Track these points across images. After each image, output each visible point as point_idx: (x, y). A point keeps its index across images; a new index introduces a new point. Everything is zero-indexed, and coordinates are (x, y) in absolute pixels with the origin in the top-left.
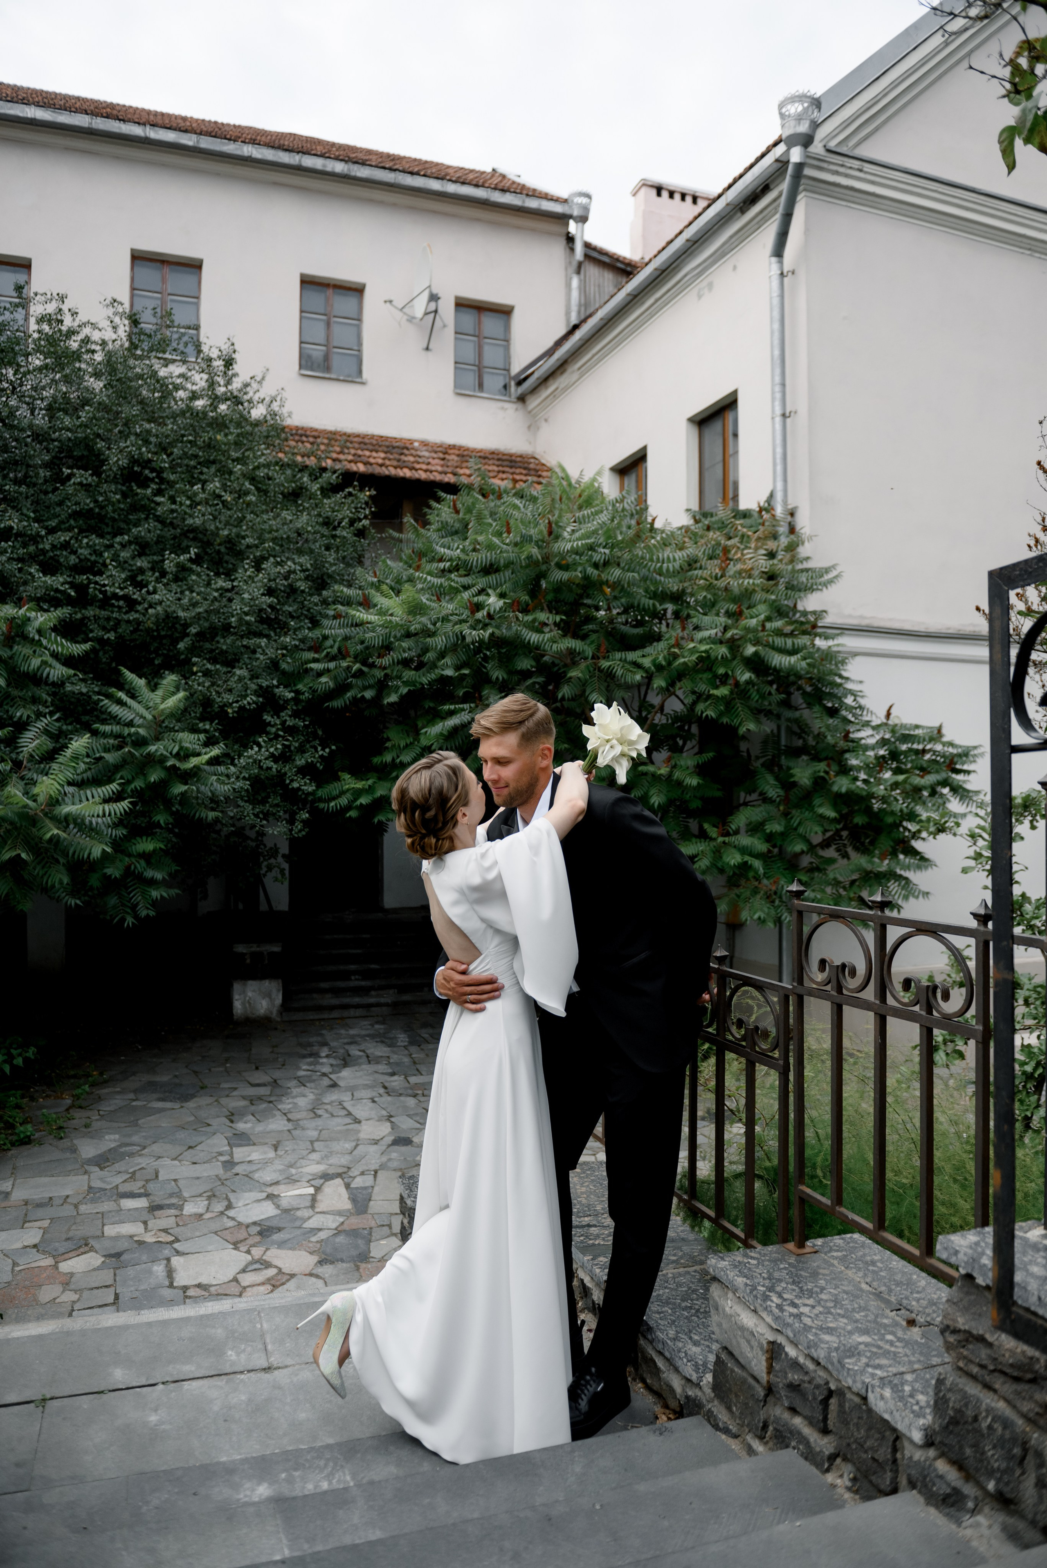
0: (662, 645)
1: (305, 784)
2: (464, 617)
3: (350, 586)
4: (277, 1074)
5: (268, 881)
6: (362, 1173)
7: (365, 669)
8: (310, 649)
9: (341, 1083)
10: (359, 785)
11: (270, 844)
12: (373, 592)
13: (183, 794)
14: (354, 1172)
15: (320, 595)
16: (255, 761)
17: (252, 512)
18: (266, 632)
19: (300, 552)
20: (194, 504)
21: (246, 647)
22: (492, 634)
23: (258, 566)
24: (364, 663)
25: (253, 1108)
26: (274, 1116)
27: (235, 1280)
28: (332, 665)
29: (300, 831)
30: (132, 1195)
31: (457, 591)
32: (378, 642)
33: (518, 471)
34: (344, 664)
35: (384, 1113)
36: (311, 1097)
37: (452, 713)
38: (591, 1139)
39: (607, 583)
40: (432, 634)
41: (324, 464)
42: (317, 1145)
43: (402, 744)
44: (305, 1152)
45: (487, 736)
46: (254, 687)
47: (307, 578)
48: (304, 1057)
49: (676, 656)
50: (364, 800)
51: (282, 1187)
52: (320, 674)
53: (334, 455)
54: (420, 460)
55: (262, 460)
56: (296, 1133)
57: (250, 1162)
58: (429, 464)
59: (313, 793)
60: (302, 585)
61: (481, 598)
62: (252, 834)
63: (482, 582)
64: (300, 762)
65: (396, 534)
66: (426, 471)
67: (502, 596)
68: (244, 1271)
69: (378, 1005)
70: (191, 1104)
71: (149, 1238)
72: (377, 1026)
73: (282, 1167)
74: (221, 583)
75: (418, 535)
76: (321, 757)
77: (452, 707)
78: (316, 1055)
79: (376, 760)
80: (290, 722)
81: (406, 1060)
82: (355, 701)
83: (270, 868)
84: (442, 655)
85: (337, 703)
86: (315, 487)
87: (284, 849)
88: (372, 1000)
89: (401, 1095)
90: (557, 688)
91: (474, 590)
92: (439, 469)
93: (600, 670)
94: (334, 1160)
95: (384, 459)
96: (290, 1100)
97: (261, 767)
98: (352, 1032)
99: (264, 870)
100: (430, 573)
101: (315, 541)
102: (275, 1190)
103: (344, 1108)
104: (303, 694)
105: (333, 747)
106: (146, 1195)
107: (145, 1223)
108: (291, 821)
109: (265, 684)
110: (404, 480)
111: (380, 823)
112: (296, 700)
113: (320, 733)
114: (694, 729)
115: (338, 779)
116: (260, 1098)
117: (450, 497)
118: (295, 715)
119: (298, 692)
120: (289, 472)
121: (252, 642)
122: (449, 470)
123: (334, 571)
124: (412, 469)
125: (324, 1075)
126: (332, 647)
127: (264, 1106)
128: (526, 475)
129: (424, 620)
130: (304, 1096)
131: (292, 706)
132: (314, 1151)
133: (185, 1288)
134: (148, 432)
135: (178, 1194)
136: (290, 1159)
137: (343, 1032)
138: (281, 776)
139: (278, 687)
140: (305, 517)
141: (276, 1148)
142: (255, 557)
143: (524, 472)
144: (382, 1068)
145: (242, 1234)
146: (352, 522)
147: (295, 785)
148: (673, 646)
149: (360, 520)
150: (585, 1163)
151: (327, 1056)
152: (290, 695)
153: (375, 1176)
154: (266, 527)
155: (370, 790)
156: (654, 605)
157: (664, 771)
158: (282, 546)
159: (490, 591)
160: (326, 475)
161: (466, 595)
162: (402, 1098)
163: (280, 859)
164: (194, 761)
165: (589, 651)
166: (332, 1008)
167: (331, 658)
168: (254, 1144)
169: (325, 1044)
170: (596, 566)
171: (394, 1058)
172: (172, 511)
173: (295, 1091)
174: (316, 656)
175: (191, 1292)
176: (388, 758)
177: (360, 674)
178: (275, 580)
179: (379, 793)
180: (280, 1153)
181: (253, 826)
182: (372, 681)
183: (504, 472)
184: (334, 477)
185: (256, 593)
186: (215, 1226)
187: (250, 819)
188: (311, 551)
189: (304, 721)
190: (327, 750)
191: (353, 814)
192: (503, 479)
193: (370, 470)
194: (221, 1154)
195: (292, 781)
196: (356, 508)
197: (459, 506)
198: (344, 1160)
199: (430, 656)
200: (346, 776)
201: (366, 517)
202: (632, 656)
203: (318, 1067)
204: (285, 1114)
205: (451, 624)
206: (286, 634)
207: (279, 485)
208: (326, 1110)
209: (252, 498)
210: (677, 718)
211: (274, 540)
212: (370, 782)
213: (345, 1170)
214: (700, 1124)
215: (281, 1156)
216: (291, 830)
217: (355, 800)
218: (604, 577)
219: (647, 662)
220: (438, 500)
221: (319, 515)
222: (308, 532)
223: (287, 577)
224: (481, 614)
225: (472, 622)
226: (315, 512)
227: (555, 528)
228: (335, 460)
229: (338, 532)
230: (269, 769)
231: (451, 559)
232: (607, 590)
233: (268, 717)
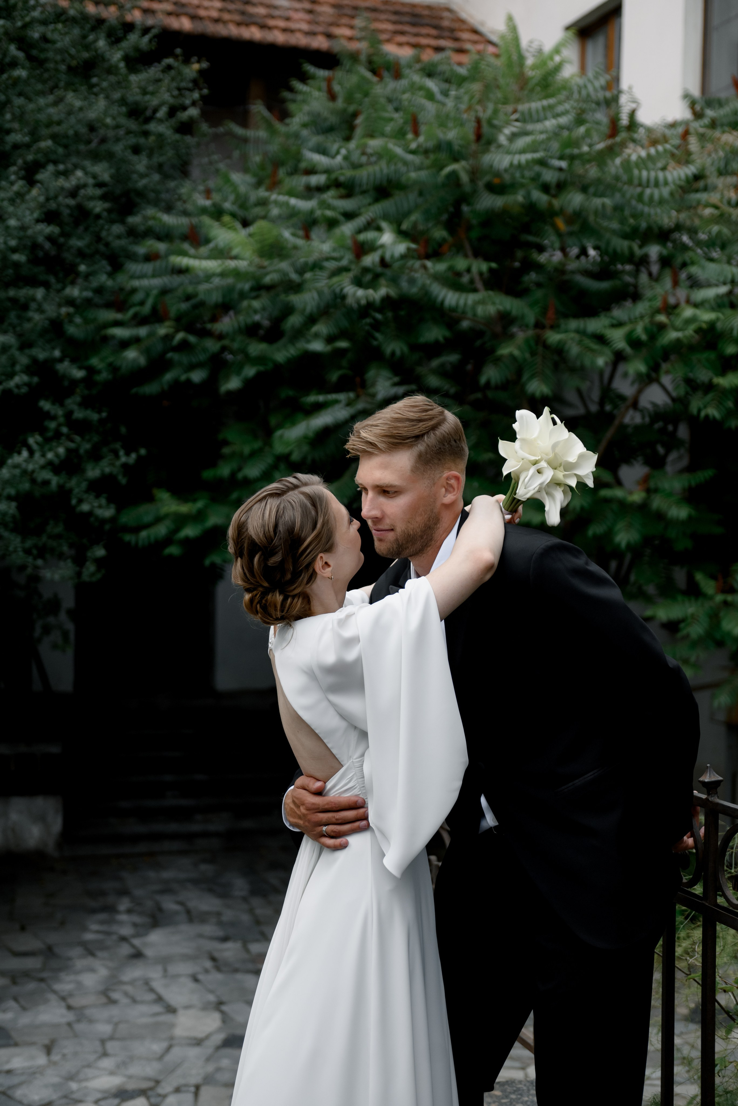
0: (641, 308)
1: (100, 507)
2: (344, 262)
3: (169, 209)
4: (53, 938)
5: (44, 649)
6: (178, 1090)
7: (192, 339)
8: (109, 305)
9: (149, 952)
10: (184, 508)
11: (47, 594)
12: (206, 220)
14: (165, 1088)
15: (123, 222)
16: (25, 472)
17: (20, 94)
18: (42, 277)
19: (96, 156)
21: (14, 301)
24: (190, 329)
25: (15, 989)
26: (46, 1001)
28: (143, 331)
29: (93, 575)
31: (332, 224)
32: (216, 298)
33: (424, 31)
34: (162, 331)
35: (212, 998)
36: (103, 972)
37: (318, 408)
38: (517, 1044)
39: (561, 212)
40: (297, 288)
41: (129, 18)
42: (110, 1046)
43: (247, 450)
44: (92, 1057)
45: (369, 454)
46: (24, 360)
47: (104, 198)
48: (94, 911)
49: (662, 327)
50: (190, 531)
52: (125, 344)
54: (276, 13)
55: (36, 14)
56: (80, 1027)
57: (9, 1072)
58: (288, 19)
59: (113, 520)
60: (98, 207)
61: (369, 235)
62: (21, 579)
63: (371, 209)
64: (93, 472)
65: (239, 130)
66: (285, 30)
69: (205, 835)
72: (203, 867)
73: (56, 1080)
75: (272, 131)
76: (125, 466)
77: (321, 398)
78: (111, 909)
79: (208, 474)
80: (79, 414)
81: (246, 918)
82: (176, 384)
83: (47, 630)
84: (312, 320)
85: (151, 389)
86: (116, 56)
87: (68, 601)
88: (196, 827)
89: (236, 971)
90: (478, 370)
91: (360, 221)
92: (305, 27)
93: (546, 346)
94: (135, 1070)
95: (221, 10)
96: (72, 977)
97: (33, 481)
98: (167, 875)
99: (38, 632)
100: (291, 193)
101: (118, 140)
103: (152, 990)
104: (99, 372)
105: (143, 452)
108: (80, 561)
109: (42, 355)
110: (250, 45)
111: (213, 565)
112: (88, 381)
113: (123, 430)
115: (151, 499)
116: (27, 975)
117: (322, 73)
118: (85, 403)
119: (91, 371)
120: (76, 31)
121: (23, 293)
122: (320, 29)
123: (145, 187)
124: (263, 27)
125: (124, 939)
126: (142, 303)
127: (32, 986)
128: (437, 37)
129: (284, 265)
130: (92, 970)
131: (80, 391)
132: (105, 1054)
136: (69, 1066)
137: (152, 874)
138: (64, 493)
139: (61, 360)
140: (102, 103)
141: (48, 1049)
142: (25, 162)
143: (434, 32)
144: (209, 929)
146: (173, 111)
147: (85, 507)
148: (658, 311)
149: (184, 108)
150: (510, 1082)
151: (129, 911)
152: (79, 374)
153: (196, 1094)
154: (42, 117)
155: (199, 517)
156: (630, 249)
157: (637, 497)
158: (66, 147)
159: (384, 225)
160: (133, 38)
161: (347, 229)
162: (239, 976)
163: (63, 616)
165: (530, 316)
166: (136, 839)
167: (141, 321)
168: (16, 1045)
169: (124, 892)
170: (545, 188)
171: (228, 915)
173: (79, 964)
174: (119, 316)
176: (224, 470)
177: (184, 346)
178: (56, 197)
179: (213, 520)
180: (55, 1057)
181: (22, 568)
182: (202, 357)
183: (402, 33)
184: (146, 39)
185: (29, 218)
187: (18, 558)
188: (110, 156)
189: (99, 412)
190: (134, 456)
191: (173, 550)
192: (400, 44)
193: (199, 27)
195: (80, 501)
196: (179, 89)
197: (337, 88)
198: (151, 1070)
199: (294, 320)
200: (163, 496)
201: (194, 104)
203: (115, 928)
204: (63, 999)
205: (325, 274)
206: (73, 283)
207: (62, 51)
208: (126, 994)
209: (21, 73)
211: (54, 137)
212: (200, 504)
213: (151, 1084)
214: (679, 1027)
215: (55, 1063)
216: (79, 574)
217: (177, 530)
218: (556, 203)
219: (616, 335)
220: (304, 78)
221: (123, 101)
222: (106, 126)
223: (73, 193)
224: (370, 260)
225: (355, 271)
226: (117, 95)
227: (485, 129)
228: (146, 11)
229: (152, 127)
230: (46, 483)
231: (327, 171)
232: (561, 223)
233: (46, 405)
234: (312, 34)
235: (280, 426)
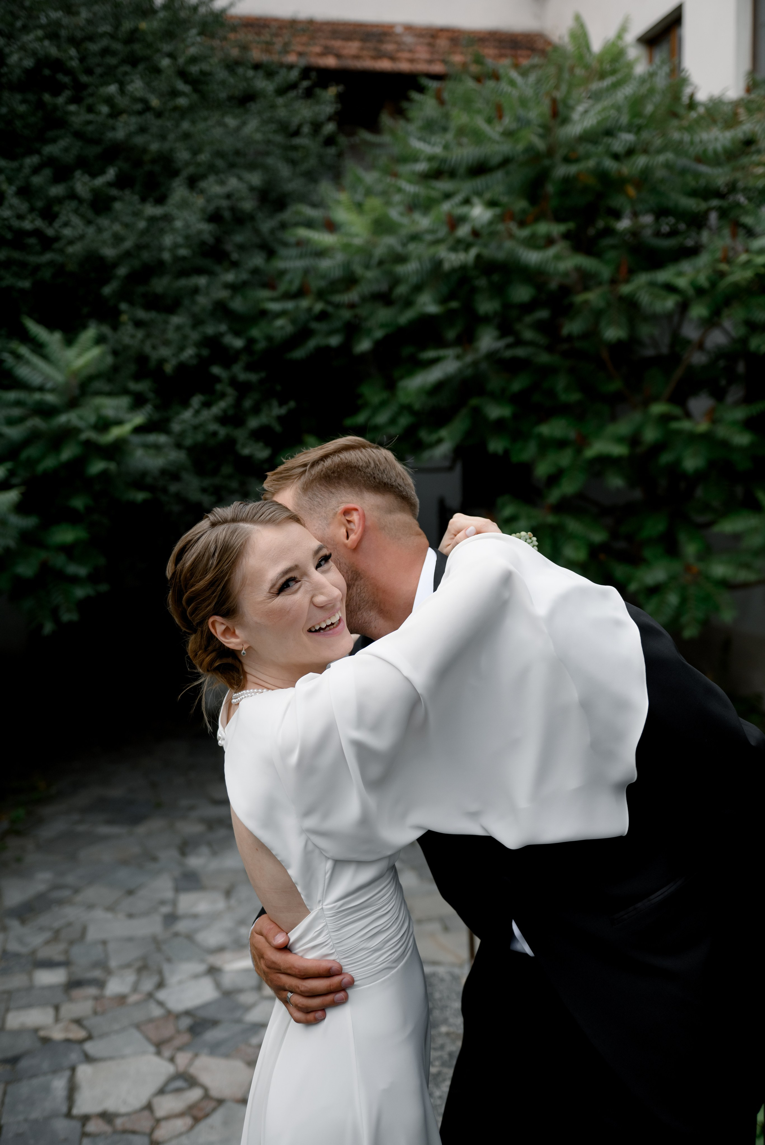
0: (701, 260)
1: (259, 450)
2: (441, 234)
3: (314, 205)
7: (329, 309)
8: (264, 286)
13: (104, 474)
15: (275, 218)
16: (195, 426)
18: (206, 267)
19: (252, 167)
20: (115, 113)
21: (185, 288)
22: (478, 257)
23: (192, 182)
24: (328, 302)
27: (149, 1107)
28: (289, 305)
30: (49, 964)
31: (433, 203)
33: (522, 52)
34: (304, 304)
37: (431, 362)
39: (629, 178)
40: (401, 259)
41: (284, 60)
43: (378, 401)
46: (195, 336)
47: (255, 198)
49: (722, 275)
51: (227, 955)
52: (276, 316)
53: (300, 48)
54: (403, 48)
57: (195, 915)
58: (413, 52)
60: (250, 207)
61: (463, 210)
63: (466, 187)
64: (253, 423)
65: (371, 138)
67: (492, 204)
68: (161, 1092)
70: (141, 830)
71: (57, 1034)
74: (151, 210)
76: (278, 416)
77: (433, 354)
80: (243, 376)
82: (318, 348)
84: (418, 288)
85: (299, 353)
86: (269, 87)
91: (458, 198)
93: (620, 298)
95: (359, 49)
101: (268, 153)
102: (216, 960)
104: (258, 341)
105: (292, 404)
106: (66, 964)
107: (57, 1008)
109: (210, 331)
110: (381, 72)
112: (249, 349)
113: (278, 388)
114: (741, 368)
118: (249, 368)
119: (251, 342)
121: (192, 281)
122: (438, 58)
123: (292, 189)
124: (393, 59)
126: (290, 283)
128: (531, 55)
129: (392, 240)
131: (244, 358)
133: (85, 1119)
134: (58, 24)
135: (103, 965)
138: (230, 441)
139: (226, 334)
140: (255, 122)
141: (228, 893)
143: (529, 53)
145: (168, 1030)
146: (315, 128)
147: (246, 451)
148: (719, 261)
149: (324, 124)
152: (240, 344)
156: (692, 205)
157: (703, 427)
159: (475, 199)
160: (284, 72)
161: (446, 207)
164: (116, 432)
165: (606, 272)
167: (289, 296)
168: (204, 889)
170: (616, 157)
172: (89, 123)
174: (272, 293)
175: (92, 1127)
177: (323, 316)
178: (215, 202)
180: (233, 902)
182: (338, 324)
184: (293, 73)
185: (193, 220)
186: (139, 1015)
188: (263, 167)
189: (259, 375)
190: (285, 408)
194: (163, 903)
195: (243, 446)
197: (446, 96)
199: (402, 290)
201: (332, 121)
202: (663, 276)
205: (424, 245)
209: (186, 101)
210: (720, 354)
215: (232, 908)
218: (626, 170)
219: (682, 282)
221: (271, 120)
222: (258, 142)
223: (229, 196)
224: (463, 231)
225: (451, 241)
226: (267, 115)
227: (561, 108)
228: (300, 54)
229: (297, 141)
230: (215, 434)
231: (431, 159)
232: (631, 191)
233: (216, 370)
234: (430, 62)
235: (402, 377)
